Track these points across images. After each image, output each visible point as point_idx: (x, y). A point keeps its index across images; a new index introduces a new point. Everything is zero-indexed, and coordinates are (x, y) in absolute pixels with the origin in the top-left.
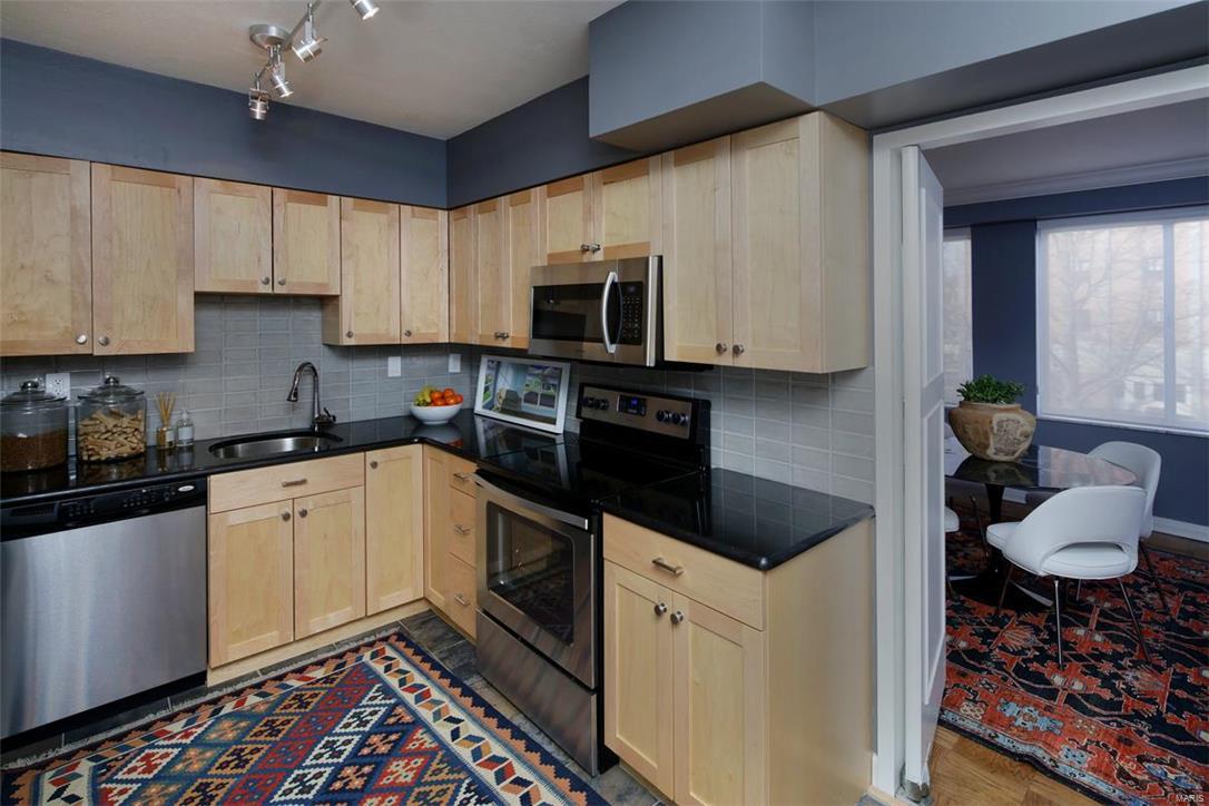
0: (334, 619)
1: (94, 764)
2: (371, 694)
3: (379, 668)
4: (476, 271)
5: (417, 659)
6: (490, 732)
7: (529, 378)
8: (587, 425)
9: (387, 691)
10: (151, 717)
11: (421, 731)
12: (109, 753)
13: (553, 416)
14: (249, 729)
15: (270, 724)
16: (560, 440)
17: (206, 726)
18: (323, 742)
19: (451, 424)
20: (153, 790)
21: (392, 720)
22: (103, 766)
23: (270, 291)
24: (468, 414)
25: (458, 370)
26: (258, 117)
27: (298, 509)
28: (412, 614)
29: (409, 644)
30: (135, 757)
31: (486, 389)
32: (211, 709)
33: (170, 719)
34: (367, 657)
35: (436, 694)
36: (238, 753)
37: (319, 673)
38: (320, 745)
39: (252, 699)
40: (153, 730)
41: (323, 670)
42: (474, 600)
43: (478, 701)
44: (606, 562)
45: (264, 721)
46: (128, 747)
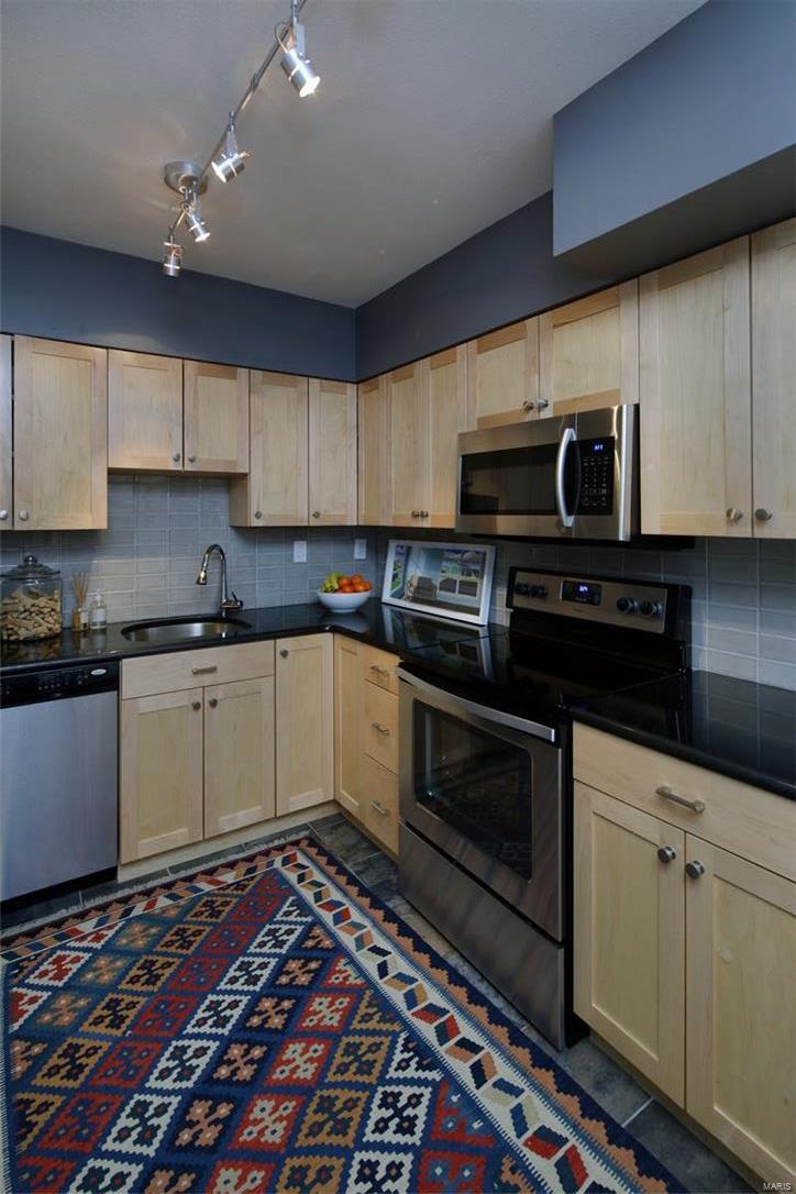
0: (243, 817)
1: (8, 962)
2: (285, 908)
3: (292, 877)
4: (389, 444)
5: (332, 870)
6: (422, 972)
7: (444, 564)
8: (518, 615)
9: (303, 907)
10: (63, 913)
11: (343, 961)
12: (22, 950)
13: (477, 606)
14: (161, 936)
15: (181, 933)
16: (482, 632)
17: (116, 928)
18: (238, 963)
19: (359, 612)
20: (63, 1002)
21: (310, 943)
22: (16, 965)
23: (180, 468)
24: (376, 602)
25: (364, 557)
26: (171, 274)
27: (208, 698)
28: (321, 816)
29: (322, 852)
30: (46, 959)
31: (395, 576)
32: (121, 909)
33: (82, 916)
34: (278, 864)
35: (356, 916)
36: (148, 965)
37: (229, 877)
38: (235, 966)
39: (163, 902)
40: (66, 928)
41: (233, 874)
42: (394, 809)
43: (405, 930)
44: (576, 785)
45: (175, 929)
46: (40, 946)
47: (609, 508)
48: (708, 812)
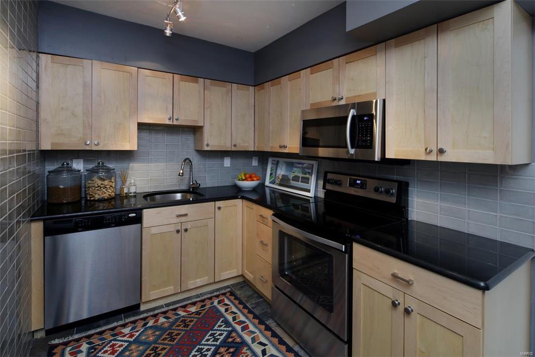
0: (199, 282)
1: (89, 346)
2: (219, 324)
3: (222, 309)
4: (269, 114)
5: (241, 306)
6: (282, 354)
7: (294, 169)
8: (328, 193)
9: (226, 322)
10: (115, 324)
11: (245, 348)
12: (96, 341)
13: (309, 188)
14: (160, 336)
15: (170, 334)
16: (312, 200)
17: (140, 332)
18: (197, 348)
19: (254, 190)
21: (230, 340)
22: (93, 348)
23: (171, 123)
24: (262, 186)
25: (257, 165)
26: (168, 35)
27: (184, 228)
28: (236, 282)
29: (236, 298)
30: (107, 345)
31: (271, 174)
32: (143, 323)
33: (124, 326)
34: (216, 303)
35: (252, 328)
36: (155, 349)
37: (193, 309)
38: (195, 350)
39: (162, 320)
40: (116, 331)
41: (195, 307)
42: (270, 279)
43: (274, 335)
44: (354, 271)
45: (168, 332)
46: (104, 339)
47: (370, 145)
48: (415, 284)
